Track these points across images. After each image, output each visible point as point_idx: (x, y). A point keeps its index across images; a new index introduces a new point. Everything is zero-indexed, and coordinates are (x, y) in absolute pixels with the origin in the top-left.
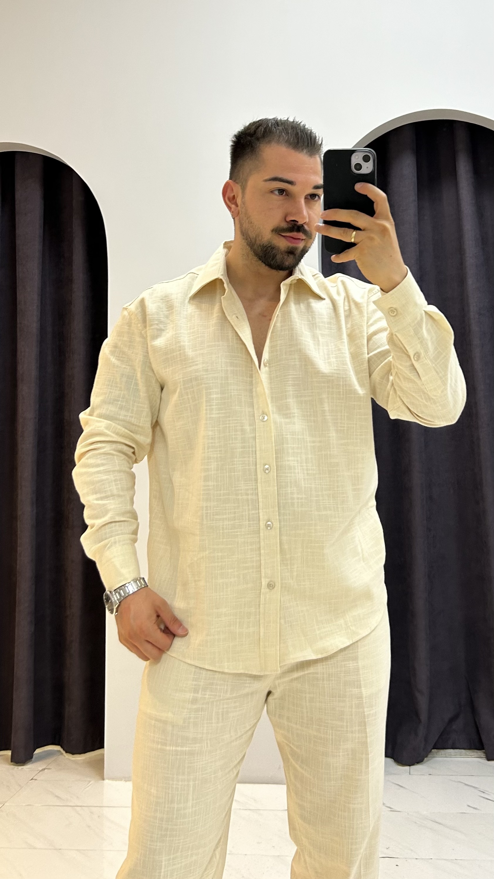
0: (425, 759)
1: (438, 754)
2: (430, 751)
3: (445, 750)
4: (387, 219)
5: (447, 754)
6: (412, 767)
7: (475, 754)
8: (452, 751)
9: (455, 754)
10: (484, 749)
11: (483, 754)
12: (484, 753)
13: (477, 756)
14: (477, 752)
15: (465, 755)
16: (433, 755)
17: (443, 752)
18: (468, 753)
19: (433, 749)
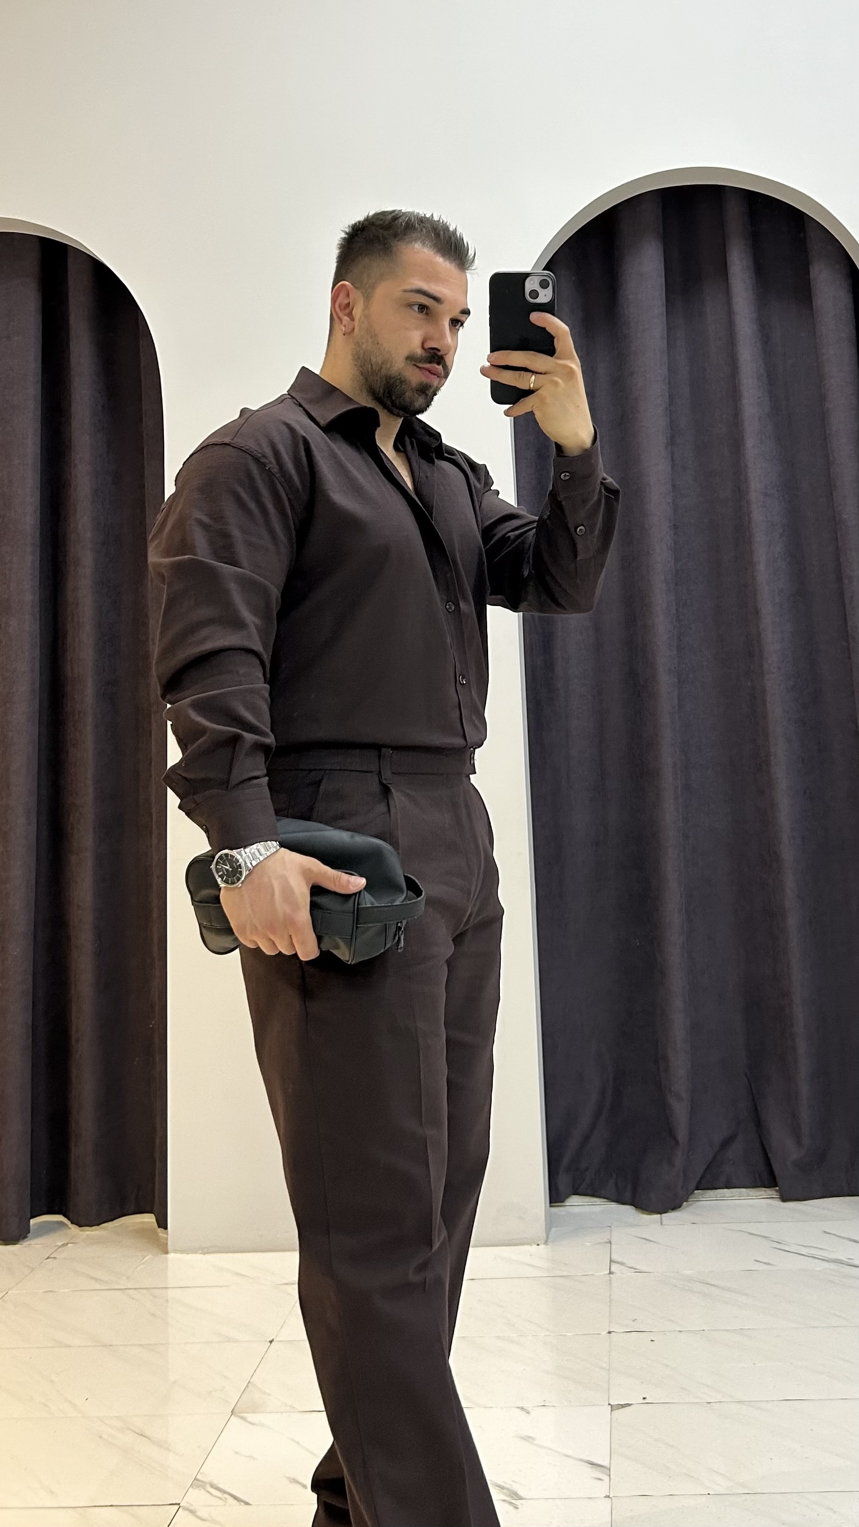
0: (685, 1203)
1: (704, 1196)
2: (693, 1191)
3: (714, 1190)
4: (571, 358)
5: (718, 1196)
6: (663, 1215)
7: (763, 1193)
8: (726, 1190)
9: (732, 1195)
10: (777, 1186)
11: (775, 1193)
12: (776, 1191)
13: (766, 1197)
14: (765, 1191)
15: (747, 1196)
16: (695, 1198)
17: (711, 1193)
18: (751, 1193)
19: (697, 1189)
